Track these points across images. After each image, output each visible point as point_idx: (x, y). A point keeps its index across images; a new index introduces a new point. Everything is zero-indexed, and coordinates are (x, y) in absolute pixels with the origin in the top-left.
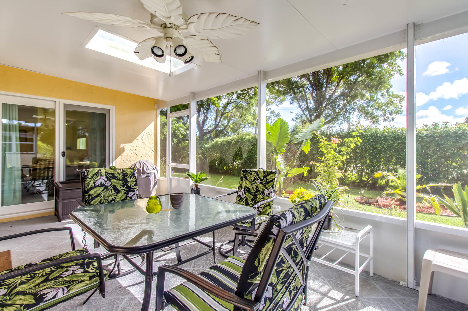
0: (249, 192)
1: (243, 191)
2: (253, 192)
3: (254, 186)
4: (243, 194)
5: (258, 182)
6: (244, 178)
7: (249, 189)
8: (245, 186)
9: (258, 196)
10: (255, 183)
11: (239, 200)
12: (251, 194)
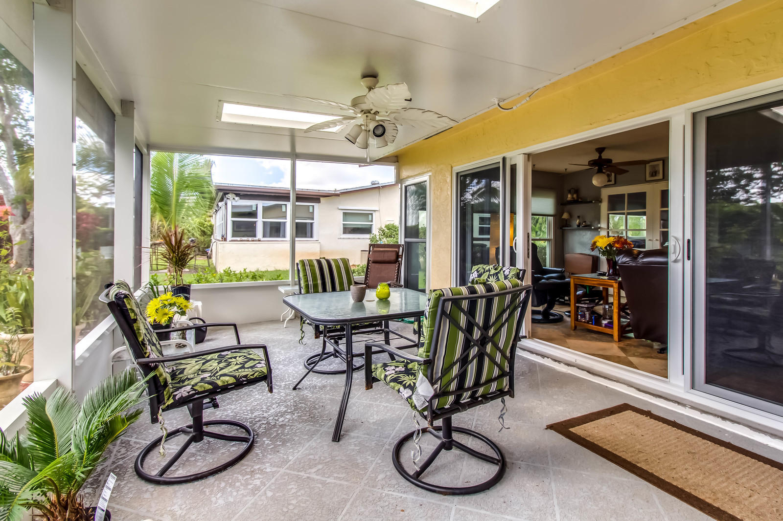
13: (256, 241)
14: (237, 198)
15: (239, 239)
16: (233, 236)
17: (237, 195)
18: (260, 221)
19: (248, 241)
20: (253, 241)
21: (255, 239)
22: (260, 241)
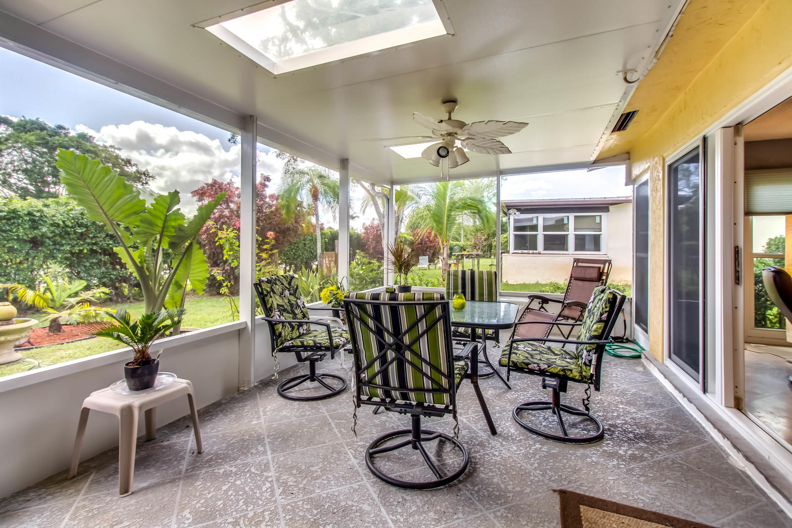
0: (285, 310)
1: (278, 313)
2: (289, 308)
3: (286, 301)
4: (280, 317)
5: (287, 293)
6: (272, 293)
7: (282, 306)
8: (278, 305)
9: (296, 312)
10: (285, 297)
11: (283, 327)
12: (288, 312)
13: (536, 254)
14: (517, 213)
15: (520, 251)
16: (515, 249)
17: (518, 210)
18: (540, 234)
19: (529, 254)
20: (533, 254)
21: (535, 252)
22: (540, 254)
